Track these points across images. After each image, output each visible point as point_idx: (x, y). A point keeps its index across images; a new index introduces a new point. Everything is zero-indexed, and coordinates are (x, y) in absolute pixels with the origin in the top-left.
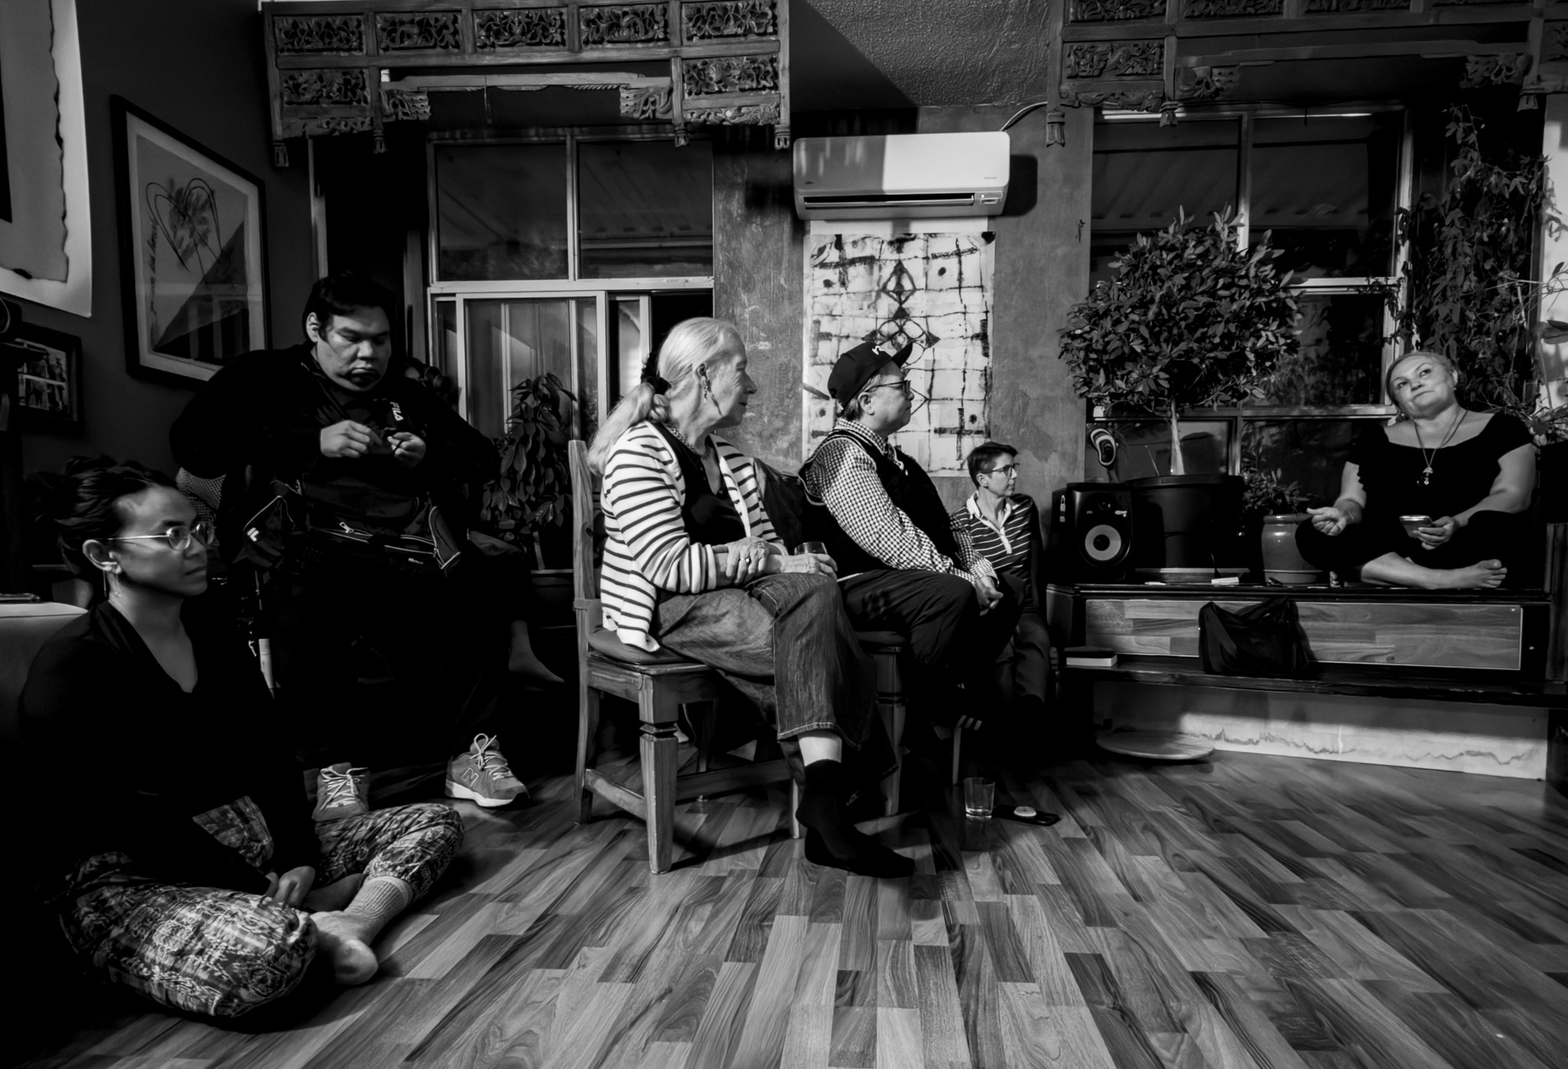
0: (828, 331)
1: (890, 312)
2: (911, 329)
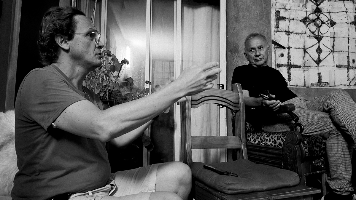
0: (284, 16)
1: (312, 9)
2: (323, 17)
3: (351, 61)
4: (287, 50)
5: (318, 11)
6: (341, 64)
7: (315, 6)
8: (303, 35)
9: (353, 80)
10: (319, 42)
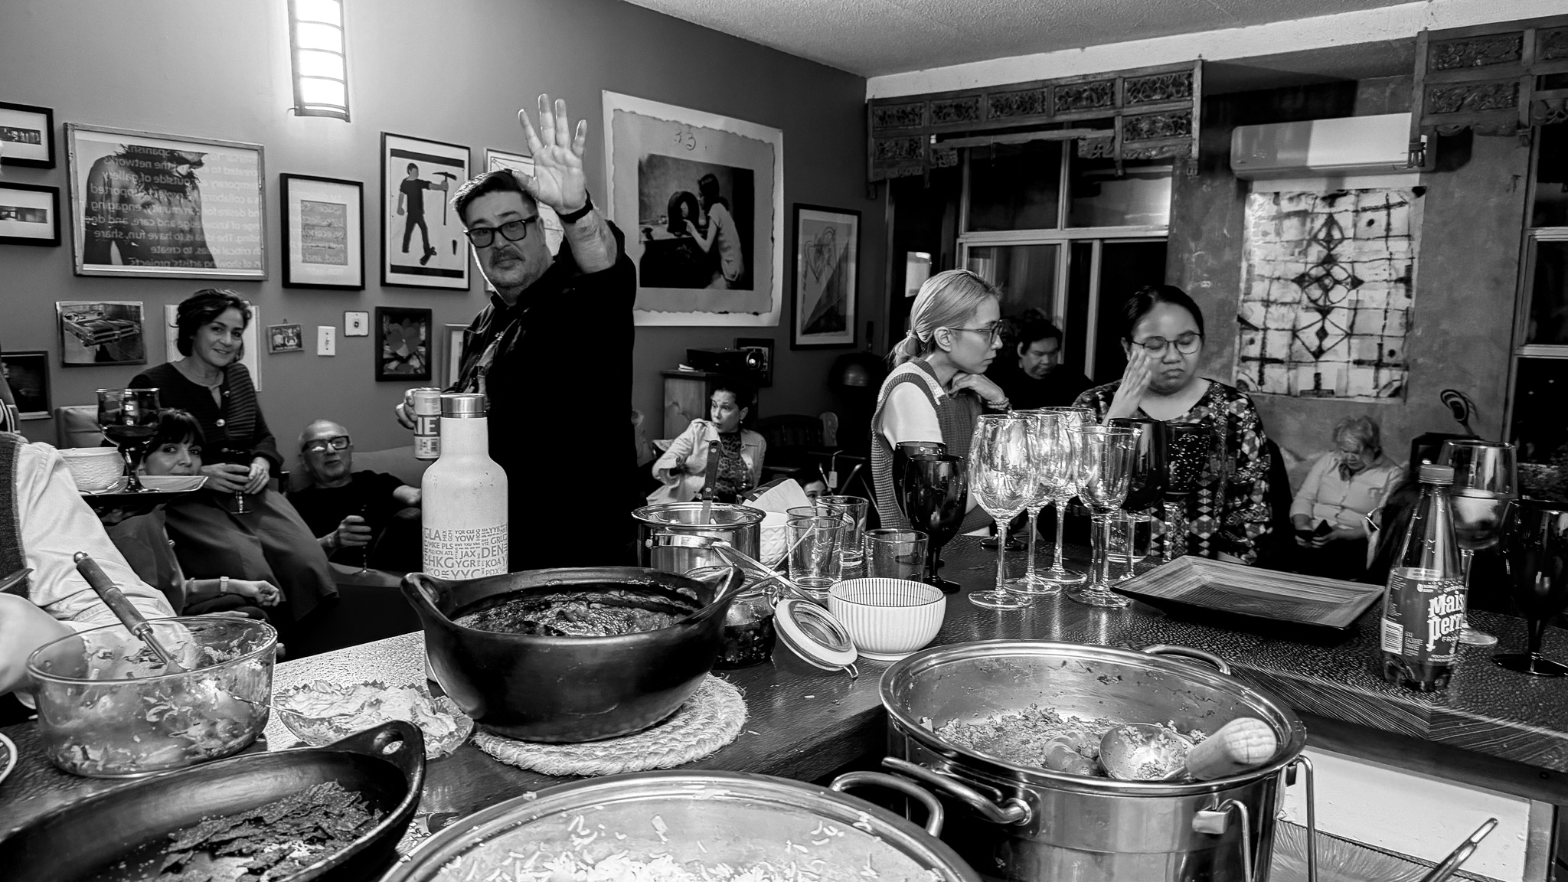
0: (1261, 273)
1: (1319, 258)
2: (1338, 273)
3: (1386, 351)
4: (1260, 334)
5: (1329, 260)
6: (1363, 358)
7: (1325, 252)
8: (1295, 306)
9: (1385, 387)
10: (1324, 318)
